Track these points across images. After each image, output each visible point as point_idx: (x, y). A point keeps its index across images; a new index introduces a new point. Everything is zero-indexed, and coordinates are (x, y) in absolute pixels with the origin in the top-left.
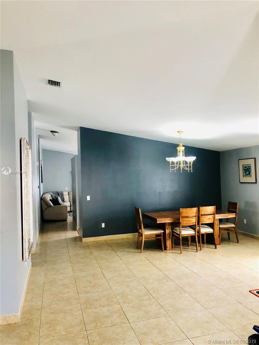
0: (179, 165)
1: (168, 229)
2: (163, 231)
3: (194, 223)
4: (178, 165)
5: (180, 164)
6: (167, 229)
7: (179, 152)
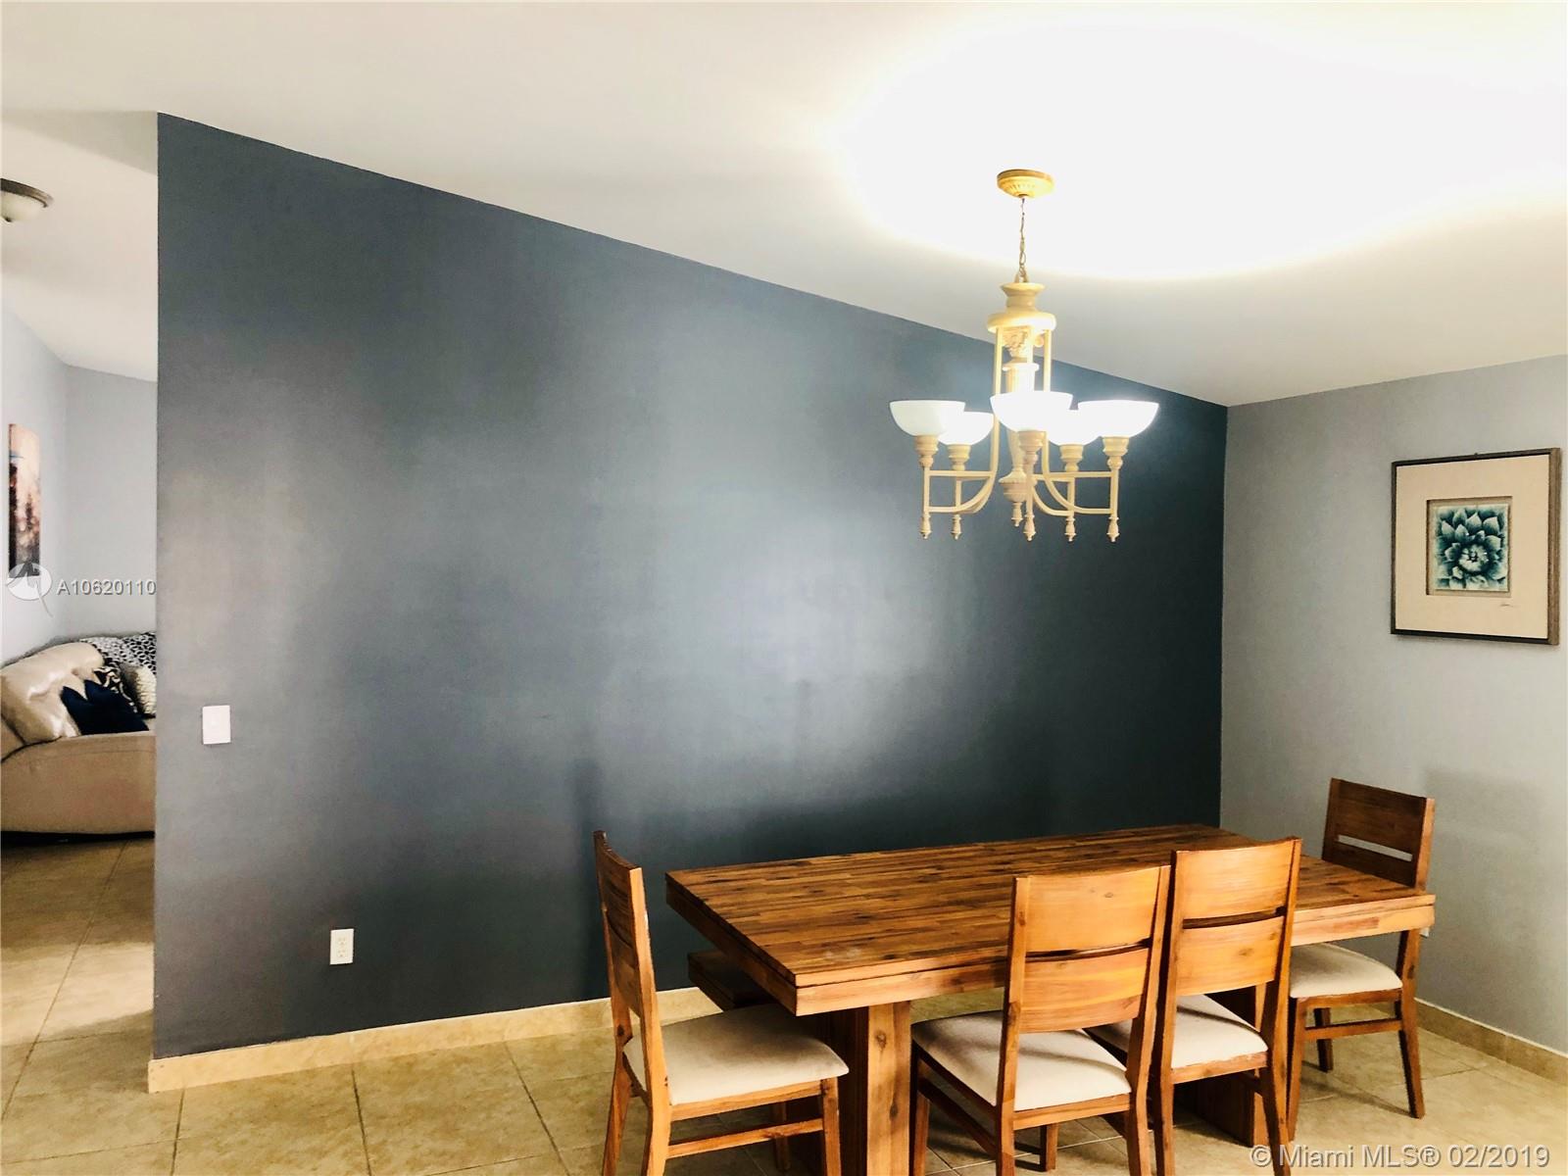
0: (999, 476)
1: (891, 1042)
2: (844, 1070)
3: (1130, 1000)
4: (992, 474)
5: (1006, 466)
6: (882, 1042)
7: (1007, 357)
